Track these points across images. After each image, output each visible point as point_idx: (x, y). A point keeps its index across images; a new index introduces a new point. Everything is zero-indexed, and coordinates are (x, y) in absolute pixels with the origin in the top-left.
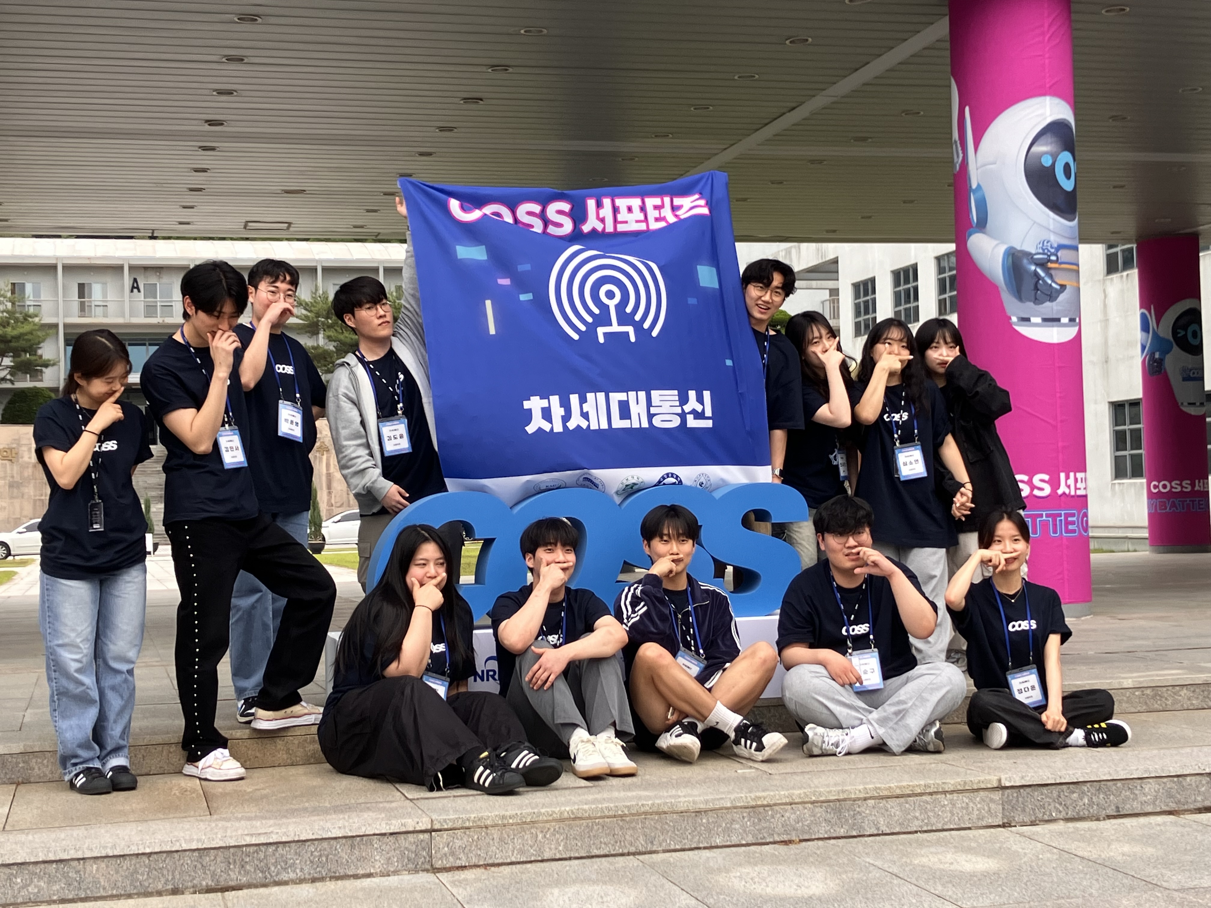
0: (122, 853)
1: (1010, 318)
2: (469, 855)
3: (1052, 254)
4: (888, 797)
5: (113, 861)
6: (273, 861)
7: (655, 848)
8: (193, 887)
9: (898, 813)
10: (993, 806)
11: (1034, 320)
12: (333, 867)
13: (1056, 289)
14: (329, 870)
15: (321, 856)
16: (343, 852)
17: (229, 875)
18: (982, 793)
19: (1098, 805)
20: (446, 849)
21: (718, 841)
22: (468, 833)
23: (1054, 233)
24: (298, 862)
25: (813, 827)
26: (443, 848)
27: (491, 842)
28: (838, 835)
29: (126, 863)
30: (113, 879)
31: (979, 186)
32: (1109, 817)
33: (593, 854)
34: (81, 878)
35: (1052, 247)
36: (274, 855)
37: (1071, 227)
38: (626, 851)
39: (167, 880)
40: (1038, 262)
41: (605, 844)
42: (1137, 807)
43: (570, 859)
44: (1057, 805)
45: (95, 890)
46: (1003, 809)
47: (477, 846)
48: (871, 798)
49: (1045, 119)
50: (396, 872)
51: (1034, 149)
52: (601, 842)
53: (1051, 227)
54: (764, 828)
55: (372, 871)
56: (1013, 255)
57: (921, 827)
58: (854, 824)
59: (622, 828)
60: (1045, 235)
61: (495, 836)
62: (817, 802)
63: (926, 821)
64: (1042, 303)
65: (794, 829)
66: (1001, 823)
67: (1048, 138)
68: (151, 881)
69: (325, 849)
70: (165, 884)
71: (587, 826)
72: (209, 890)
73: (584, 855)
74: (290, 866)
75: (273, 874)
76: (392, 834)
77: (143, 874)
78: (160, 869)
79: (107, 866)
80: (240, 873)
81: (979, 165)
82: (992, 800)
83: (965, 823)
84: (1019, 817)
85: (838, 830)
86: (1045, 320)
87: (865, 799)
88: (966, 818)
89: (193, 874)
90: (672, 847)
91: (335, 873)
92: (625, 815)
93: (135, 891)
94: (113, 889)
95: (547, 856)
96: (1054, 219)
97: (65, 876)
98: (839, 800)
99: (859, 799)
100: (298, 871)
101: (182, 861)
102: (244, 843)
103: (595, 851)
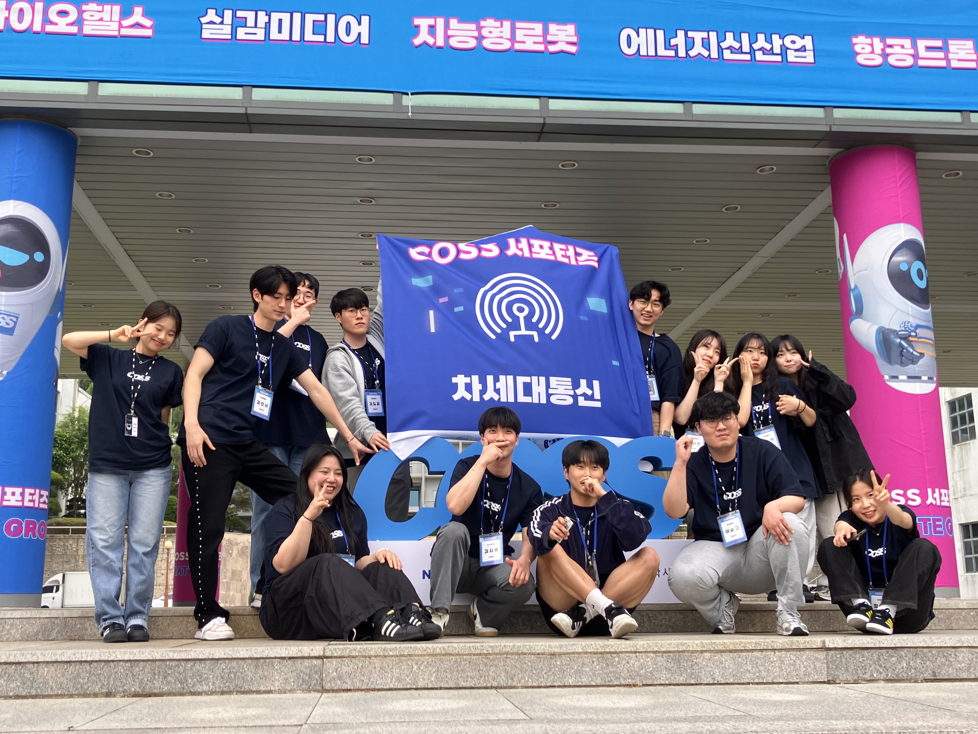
0: (68, 660)
1: (883, 377)
2: (354, 680)
3: (912, 331)
4: (722, 651)
5: (61, 666)
6: (191, 675)
7: (514, 684)
8: (124, 692)
9: (731, 665)
10: (818, 664)
11: (901, 377)
12: (240, 683)
13: (916, 355)
14: (236, 686)
15: (230, 673)
16: (248, 670)
17: (154, 684)
18: (807, 652)
19: (915, 669)
20: (335, 673)
21: (570, 682)
22: (354, 661)
23: (912, 316)
24: (211, 676)
25: (655, 673)
26: (332, 673)
27: (373, 670)
28: (678, 682)
29: (72, 668)
30: (59, 681)
31: (856, 287)
32: (926, 680)
33: (461, 686)
34: (34, 678)
35: (911, 326)
36: (192, 669)
37: (925, 313)
38: (489, 685)
39: (103, 685)
40: (901, 336)
41: (471, 677)
42: (952, 673)
43: (441, 688)
44: (878, 667)
45: (44, 689)
46: (828, 667)
47: (360, 673)
48: (706, 651)
49: (901, 238)
50: (291, 691)
51: (894, 259)
52: (468, 676)
53: (910, 312)
54: (611, 672)
55: (272, 689)
56: (883, 332)
57: (752, 679)
58: (692, 674)
59: (486, 665)
60: (906, 319)
61: (377, 665)
62: (659, 652)
63: (757, 675)
64: (907, 366)
65: (638, 675)
66: (826, 680)
67: (904, 251)
68: (90, 684)
69: (234, 668)
70: (101, 687)
71: (456, 661)
72: (136, 695)
73: (453, 686)
74: (204, 680)
75: (190, 686)
76: (290, 658)
77: (84, 678)
78: (98, 675)
79: (56, 670)
80: (162, 682)
81: (855, 272)
82: (816, 659)
83: (792, 678)
84: (843, 675)
85: (678, 678)
86: (909, 377)
87: (702, 652)
88: (794, 673)
89: (124, 681)
90: (530, 684)
91: (241, 688)
92: (489, 654)
93: (76, 693)
94: (59, 689)
95: (420, 685)
96: (912, 307)
97: (21, 675)
98: (678, 652)
99: (696, 651)
100: (210, 684)
101: (116, 670)
102: (167, 658)
103: (462, 683)
